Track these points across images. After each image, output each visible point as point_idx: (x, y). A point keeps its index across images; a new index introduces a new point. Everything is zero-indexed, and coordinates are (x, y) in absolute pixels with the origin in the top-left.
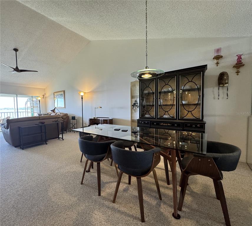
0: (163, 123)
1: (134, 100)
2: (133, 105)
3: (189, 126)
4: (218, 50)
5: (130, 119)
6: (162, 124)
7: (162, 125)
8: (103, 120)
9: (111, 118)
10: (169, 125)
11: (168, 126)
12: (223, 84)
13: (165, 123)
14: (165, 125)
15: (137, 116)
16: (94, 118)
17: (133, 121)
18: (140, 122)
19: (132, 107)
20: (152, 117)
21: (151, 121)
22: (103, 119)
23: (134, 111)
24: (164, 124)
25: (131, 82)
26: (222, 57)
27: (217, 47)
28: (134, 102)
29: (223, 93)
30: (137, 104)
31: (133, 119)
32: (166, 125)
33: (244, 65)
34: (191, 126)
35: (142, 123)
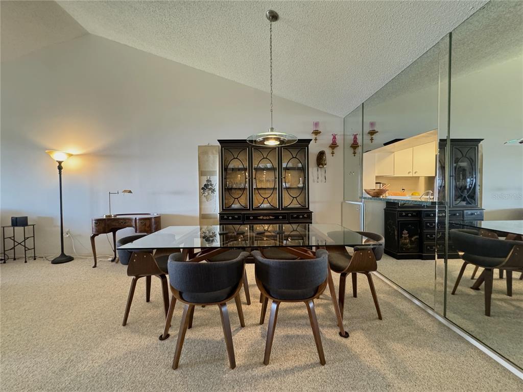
0: (263, 216)
1: (204, 179)
2: (203, 188)
3: (295, 218)
4: (316, 124)
5: (198, 215)
6: (261, 217)
7: (263, 219)
8: (140, 219)
9: (155, 215)
10: (271, 217)
11: (270, 219)
12: (322, 165)
13: (266, 216)
14: (266, 219)
15: (214, 207)
16: (106, 216)
17: (204, 218)
18: (225, 217)
19: (202, 191)
20: (245, 208)
21: (244, 214)
22: (138, 217)
23: (204, 199)
24: (265, 218)
25: (199, 146)
26: (320, 132)
27: (316, 120)
28: (205, 183)
29: (322, 175)
30: (210, 187)
31: (202, 213)
32: (268, 218)
33: (338, 146)
34: (298, 217)
35: (228, 219)
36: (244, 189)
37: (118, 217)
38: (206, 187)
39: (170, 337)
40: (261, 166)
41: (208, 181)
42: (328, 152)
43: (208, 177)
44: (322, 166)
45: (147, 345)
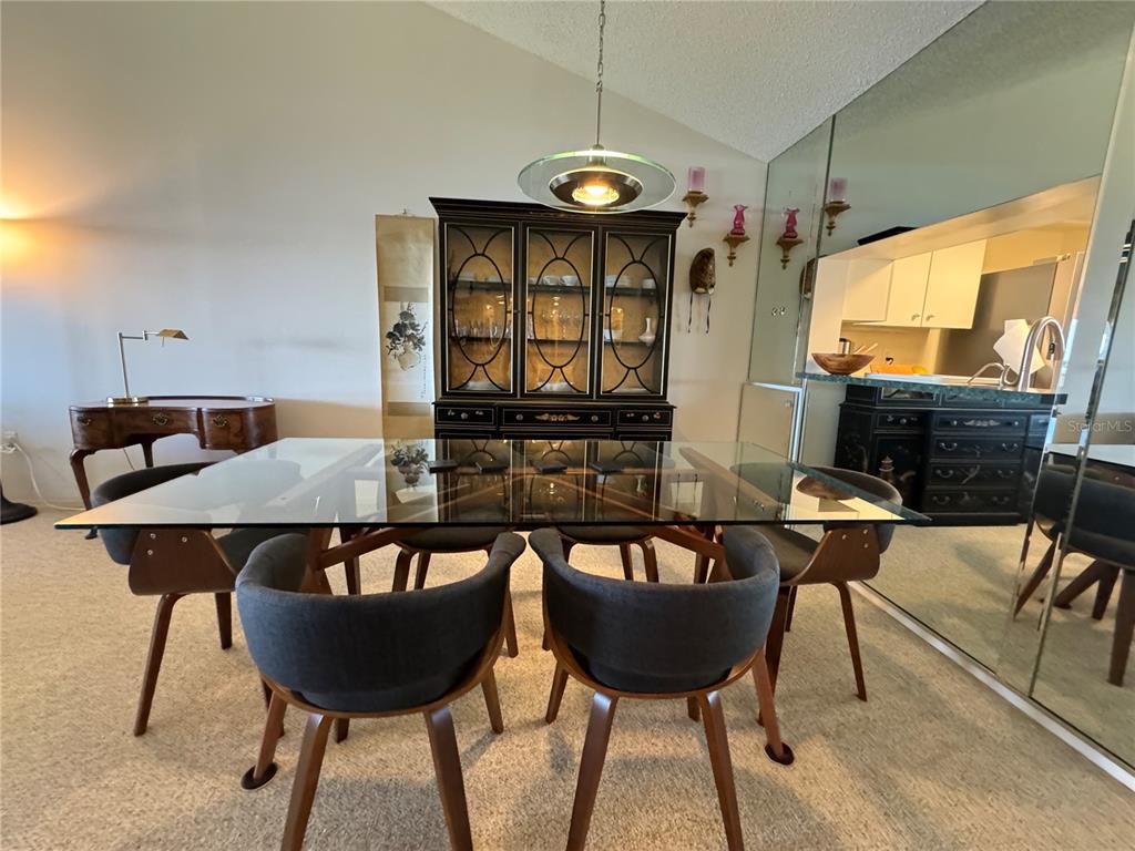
0: (551, 414)
1: (395, 310)
2: (390, 335)
3: (631, 420)
4: (697, 176)
5: (378, 404)
6: (545, 417)
7: (547, 421)
8: (214, 413)
9: (259, 402)
10: (570, 418)
11: (569, 422)
12: (704, 286)
13: (558, 414)
14: (558, 422)
15: (421, 384)
16: (116, 401)
17: (394, 411)
18: (450, 413)
19: (389, 341)
20: (502, 390)
21: (501, 407)
22: (206, 406)
23: (395, 364)
24: (554, 418)
25: (377, 216)
26: (705, 198)
27: (696, 164)
28: (397, 320)
29: (699, 314)
30: (410, 332)
31: (390, 400)
32: (562, 419)
33: (747, 239)
34: (637, 419)
35: (457, 418)
36: (504, 340)
37: (152, 404)
38: (399, 333)
39: (279, 774)
40: (548, 279)
41: (404, 315)
42: (721, 253)
43: (406, 304)
44: (703, 290)
45: (201, 810)
